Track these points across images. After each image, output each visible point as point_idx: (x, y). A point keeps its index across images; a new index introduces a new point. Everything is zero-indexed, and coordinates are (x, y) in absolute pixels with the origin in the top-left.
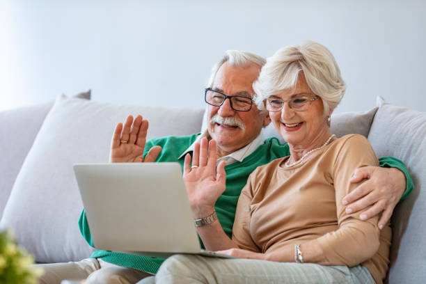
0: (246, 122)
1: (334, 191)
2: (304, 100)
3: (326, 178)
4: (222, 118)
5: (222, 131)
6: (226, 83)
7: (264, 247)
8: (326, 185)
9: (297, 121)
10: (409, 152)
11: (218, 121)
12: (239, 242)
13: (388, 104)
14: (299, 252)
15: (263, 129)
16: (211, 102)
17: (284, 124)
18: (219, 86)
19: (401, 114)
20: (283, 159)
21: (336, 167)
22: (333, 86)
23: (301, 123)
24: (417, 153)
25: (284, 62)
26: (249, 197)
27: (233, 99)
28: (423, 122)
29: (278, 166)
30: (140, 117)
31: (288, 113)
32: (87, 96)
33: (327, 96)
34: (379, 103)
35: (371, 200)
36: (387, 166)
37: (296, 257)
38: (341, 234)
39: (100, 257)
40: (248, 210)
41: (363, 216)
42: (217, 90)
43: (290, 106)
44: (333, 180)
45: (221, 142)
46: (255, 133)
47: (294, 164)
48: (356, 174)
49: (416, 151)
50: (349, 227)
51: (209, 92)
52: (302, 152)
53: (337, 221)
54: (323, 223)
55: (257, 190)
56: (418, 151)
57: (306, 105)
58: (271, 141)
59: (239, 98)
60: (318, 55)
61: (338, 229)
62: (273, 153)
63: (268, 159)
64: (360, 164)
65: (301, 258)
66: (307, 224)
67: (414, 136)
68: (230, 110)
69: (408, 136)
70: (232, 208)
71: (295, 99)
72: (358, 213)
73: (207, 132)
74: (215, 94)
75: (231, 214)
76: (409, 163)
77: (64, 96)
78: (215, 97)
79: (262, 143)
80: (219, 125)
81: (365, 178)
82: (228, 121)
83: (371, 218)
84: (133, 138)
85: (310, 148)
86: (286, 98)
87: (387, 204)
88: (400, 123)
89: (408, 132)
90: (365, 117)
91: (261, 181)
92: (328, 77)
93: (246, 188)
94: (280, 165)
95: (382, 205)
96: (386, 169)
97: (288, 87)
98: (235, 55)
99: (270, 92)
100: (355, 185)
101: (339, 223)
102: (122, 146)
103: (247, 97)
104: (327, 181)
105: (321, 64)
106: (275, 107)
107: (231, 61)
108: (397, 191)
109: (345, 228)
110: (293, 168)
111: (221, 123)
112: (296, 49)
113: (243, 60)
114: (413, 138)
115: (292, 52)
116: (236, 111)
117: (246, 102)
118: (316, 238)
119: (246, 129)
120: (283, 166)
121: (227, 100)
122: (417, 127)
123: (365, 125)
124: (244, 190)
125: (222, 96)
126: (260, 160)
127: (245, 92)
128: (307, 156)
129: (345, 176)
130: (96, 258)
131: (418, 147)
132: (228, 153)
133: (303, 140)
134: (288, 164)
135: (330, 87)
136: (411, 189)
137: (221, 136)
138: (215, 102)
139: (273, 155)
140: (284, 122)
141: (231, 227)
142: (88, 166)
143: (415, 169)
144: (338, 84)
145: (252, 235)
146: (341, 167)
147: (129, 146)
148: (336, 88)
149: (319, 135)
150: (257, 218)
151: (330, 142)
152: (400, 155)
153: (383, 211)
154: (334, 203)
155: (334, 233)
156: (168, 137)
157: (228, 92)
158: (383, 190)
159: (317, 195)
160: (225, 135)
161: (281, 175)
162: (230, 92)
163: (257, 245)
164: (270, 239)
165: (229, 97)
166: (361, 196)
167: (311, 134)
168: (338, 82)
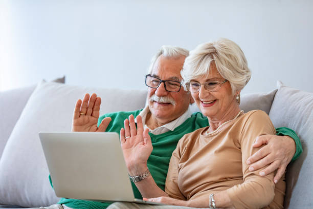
0: (177, 100)
1: (241, 153)
2: (215, 83)
3: (234, 143)
4: (158, 97)
5: (158, 106)
6: (162, 70)
7: (188, 196)
8: (235, 149)
9: (211, 99)
10: (300, 123)
11: (155, 100)
12: (170, 192)
13: (285, 87)
14: (213, 200)
15: (190, 106)
16: (150, 85)
17: (202, 102)
18: (156, 73)
19: (295, 95)
20: (204, 128)
21: (243, 135)
22: (239, 73)
23: (215, 101)
24: (305, 125)
25: (200, 54)
26: (178, 158)
27: (166, 83)
28: (311, 101)
29: (200, 134)
30: (95, 95)
31: (203, 94)
32: (62, 81)
33: (235, 81)
34: (278, 86)
35: (268, 160)
36: (281, 135)
37: (210, 203)
38: (245, 187)
39: (64, 204)
40: (176, 168)
41: (262, 173)
42: (155, 76)
43: (205, 88)
44: (240, 145)
45: (158, 115)
46: (184, 109)
47: (212, 133)
48: (257, 141)
49: (305, 123)
50: (251, 181)
51: (149, 77)
52: (218, 123)
53: (242, 177)
54: (232, 178)
55: (183, 153)
56: (307, 123)
57: (217, 87)
58: (196, 115)
59: (172, 82)
60: (227, 49)
61: (243, 182)
62: (197, 124)
63: (193, 128)
64: (260, 133)
65: (214, 205)
66: (220, 179)
67: (304, 111)
68: (164, 92)
69: (299, 112)
70: (165, 167)
71: (209, 82)
72: (258, 171)
73: (148, 108)
74: (153, 79)
75: (164, 171)
76: (300, 132)
77: (44, 81)
78: (153, 81)
79: (189, 116)
80: (156, 102)
81: (264, 144)
82: (163, 100)
83: (268, 174)
84: (90, 111)
85: (223, 121)
86: (202, 82)
87: (280, 164)
88: (294, 101)
89: (299, 108)
90: (268, 96)
91: (186, 146)
92: (235, 66)
93: (176, 151)
94: (202, 134)
95: (277, 165)
96: (281, 137)
97: (203, 73)
98: (168, 49)
99: (190, 77)
100: (256, 149)
101: (244, 178)
102: (81, 117)
103: (176, 81)
104: (236, 146)
105: (230, 56)
106: (194, 89)
107: (165, 53)
108: (289, 154)
109: (248, 182)
110: (211, 136)
111: (157, 101)
112: (212, 44)
113: (174, 53)
114: (303, 113)
115: (208, 47)
116: (169, 92)
117: (176, 85)
118: (226, 189)
119: (177, 105)
120: (204, 134)
121: (162, 83)
122: (306, 105)
123: (267, 103)
124: (174, 152)
125: (158, 80)
126: (187, 130)
127: (176, 78)
128: (222, 127)
129: (249, 142)
130: (62, 204)
131: (306, 120)
132: (163, 124)
133: (217, 113)
134: (208, 133)
135: (237, 73)
136: (300, 153)
137: (158, 111)
138: (153, 85)
139: (197, 126)
140: (202, 100)
141: (164, 181)
142: (53, 133)
143: (304, 137)
144: (244, 71)
145: (179, 186)
146: (246, 135)
147: (86, 117)
148: (242, 74)
149: (229, 111)
150: (183, 174)
151: (239, 116)
152: (293, 126)
153: (278, 169)
154: (241, 163)
155: (239, 185)
156: (118, 112)
157: (163, 77)
158: (278, 153)
159: (228, 156)
160: (161, 110)
161: (203, 141)
162: (164, 77)
163: (183, 194)
164: (192, 190)
165: (164, 81)
166: (261, 157)
167: (222, 109)
168: (244, 69)
